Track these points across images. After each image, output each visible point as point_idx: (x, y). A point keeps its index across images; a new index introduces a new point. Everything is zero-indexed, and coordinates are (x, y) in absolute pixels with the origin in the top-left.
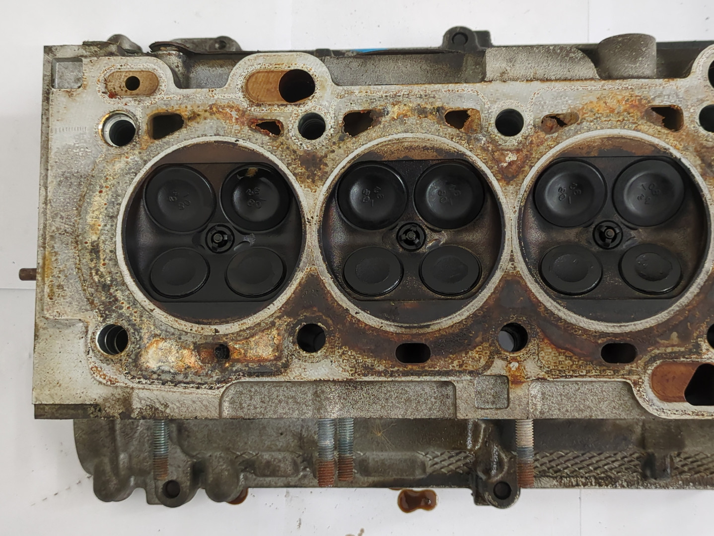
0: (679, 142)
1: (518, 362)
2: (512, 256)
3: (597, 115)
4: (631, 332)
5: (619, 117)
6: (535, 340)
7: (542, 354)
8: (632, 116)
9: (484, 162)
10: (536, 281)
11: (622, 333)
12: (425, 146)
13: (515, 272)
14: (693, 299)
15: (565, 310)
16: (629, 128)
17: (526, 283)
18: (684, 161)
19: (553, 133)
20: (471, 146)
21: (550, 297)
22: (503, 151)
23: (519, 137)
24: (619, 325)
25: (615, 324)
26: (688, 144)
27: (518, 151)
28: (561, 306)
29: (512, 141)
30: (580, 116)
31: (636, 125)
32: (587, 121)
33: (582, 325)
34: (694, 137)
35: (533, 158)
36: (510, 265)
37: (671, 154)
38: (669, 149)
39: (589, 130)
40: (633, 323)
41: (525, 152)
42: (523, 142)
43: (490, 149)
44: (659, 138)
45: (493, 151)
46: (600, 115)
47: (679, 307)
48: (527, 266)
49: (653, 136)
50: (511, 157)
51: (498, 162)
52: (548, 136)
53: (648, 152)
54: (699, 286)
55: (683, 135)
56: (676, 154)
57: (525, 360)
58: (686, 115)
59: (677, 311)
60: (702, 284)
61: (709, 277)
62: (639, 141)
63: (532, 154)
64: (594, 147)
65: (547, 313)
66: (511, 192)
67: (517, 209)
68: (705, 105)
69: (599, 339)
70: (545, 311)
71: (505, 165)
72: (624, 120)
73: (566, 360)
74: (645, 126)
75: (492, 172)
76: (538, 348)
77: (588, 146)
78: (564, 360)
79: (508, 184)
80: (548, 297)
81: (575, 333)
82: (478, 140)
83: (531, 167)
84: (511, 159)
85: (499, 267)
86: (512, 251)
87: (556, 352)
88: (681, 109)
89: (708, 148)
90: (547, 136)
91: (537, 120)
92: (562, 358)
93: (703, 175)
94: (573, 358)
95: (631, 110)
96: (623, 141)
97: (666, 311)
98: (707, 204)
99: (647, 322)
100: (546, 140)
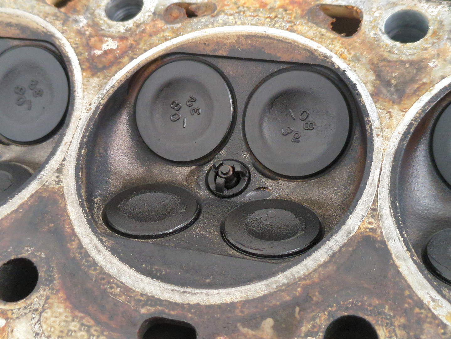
0: (348, 50)
1: (7, 319)
2: (62, 165)
3: (241, 8)
4: (198, 304)
5: (270, 13)
6: (45, 290)
7: (48, 314)
8: (289, 14)
9: (73, 47)
10: (82, 205)
11: (183, 304)
12: (10, 23)
13: (57, 187)
14: (315, 271)
15: (108, 254)
16: (280, 27)
17: (66, 205)
18: (352, 76)
19: (176, 23)
20: (65, 28)
21: (92, 230)
22: (101, 36)
23: (130, 23)
24: (182, 290)
25: (176, 288)
26: (362, 54)
27: (122, 38)
28: (104, 245)
29: (121, 27)
30: (218, 8)
31: (293, 24)
32: (226, 14)
33: (124, 279)
34: (372, 46)
35: (139, 49)
36: (54, 177)
37: (333, 64)
38: (331, 57)
39: (225, 24)
40: (205, 291)
41: (131, 41)
42: (133, 30)
43: (87, 33)
44: (320, 42)
45: (90, 36)
46: (245, 9)
47: (287, 278)
48: (77, 182)
49: (312, 39)
50: (111, 44)
51: (89, 47)
52: (168, 26)
53: (299, 58)
54: (330, 252)
55: (356, 42)
56: (340, 64)
57: (18, 318)
58: (366, 19)
59: (284, 284)
60: (336, 248)
61: (350, 239)
62: (290, 43)
63: (139, 44)
64: (225, 45)
65: (79, 253)
66: (94, 84)
67: (93, 107)
68: (398, 9)
69: (143, 306)
70: (78, 248)
71: (98, 52)
72: (276, 17)
73: (80, 330)
74: (303, 26)
75: (78, 60)
76: (45, 303)
78: (76, 329)
79: (94, 75)
80: (89, 230)
81: (109, 290)
82: (76, 21)
83: (132, 59)
84: (109, 48)
85: (38, 177)
86: (64, 160)
87: (69, 315)
88: (361, 12)
89: (389, 61)
90: (166, 26)
91: (160, 7)
92: (75, 326)
93: (375, 95)
94: (92, 331)
95: (290, 7)
96: (268, 41)
97: (265, 282)
98: (372, 134)
99: (228, 294)
100: (163, 31)
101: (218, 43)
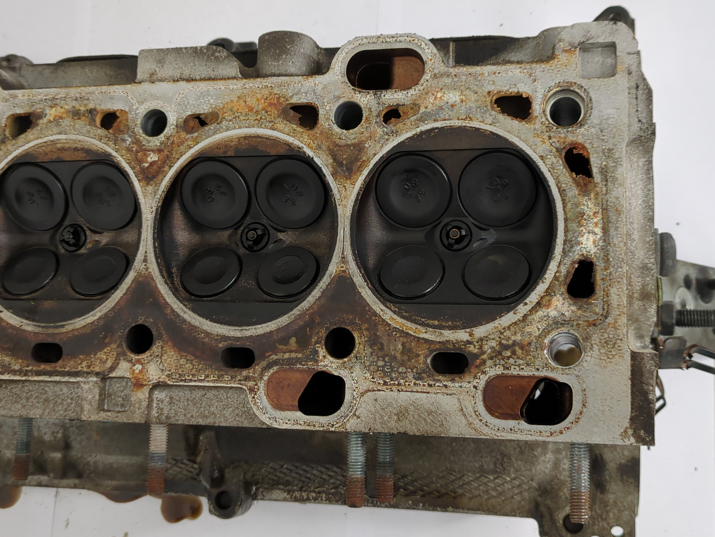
0: (313, 141)
1: (142, 364)
2: (146, 256)
3: (236, 114)
4: (251, 336)
5: (257, 116)
6: (159, 343)
7: (165, 357)
8: (269, 115)
9: (127, 163)
10: (166, 283)
11: (242, 337)
12: (76, 147)
13: (147, 273)
14: (314, 303)
15: (190, 313)
16: (266, 127)
17: (156, 284)
18: (317, 160)
19: (194, 133)
20: (117, 147)
21: (177, 299)
22: (145, 151)
23: (162, 137)
24: (240, 328)
25: (237, 328)
26: (322, 143)
27: (160, 151)
28: (187, 308)
29: (156, 141)
30: (220, 116)
31: (273, 123)
32: (227, 120)
33: (205, 328)
34: (328, 135)
35: (174, 158)
36: (143, 266)
37: (304, 153)
38: (303, 147)
39: (228, 130)
40: (254, 327)
41: (166, 152)
42: (165, 142)
43: (134, 149)
44: (294, 137)
45: (137, 152)
46: (239, 114)
47: (299, 310)
48: (159, 267)
49: (288, 135)
50: (153, 157)
51: (140, 162)
52: (189, 136)
53: (282, 151)
54: (321, 290)
55: (317, 133)
56: (309, 153)
57: (148, 362)
58: (321, 112)
59: (298, 315)
60: (324, 287)
61: (332, 280)
62: (274, 140)
63: (172, 154)
64: (231, 147)
65: (174, 315)
66: (150, 192)
67: (154, 209)
68: (341, 101)
69: (220, 343)
70: (171, 313)
71: (146, 165)
72: (261, 118)
73: (187, 363)
74: (281, 124)
75: (134, 173)
76: (162, 351)
77: (224, 145)
78: (184, 363)
79: (148, 184)
80: (175, 299)
81: (198, 336)
82: (124, 140)
83: (171, 167)
84: (153, 159)
85: (133, 267)
86: (146, 252)
87: (178, 355)
88: (318, 107)
89: (340, 146)
90: (187, 136)
91: (180, 120)
92: (183, 361)
93: (333, 174)
94: (194, 362)
95: (269, 109)
96: (259, 140)
97: (287, 316)
98: (336, 204)
99: (268, 326)
100: (187, 140)
101: (226, 146)
